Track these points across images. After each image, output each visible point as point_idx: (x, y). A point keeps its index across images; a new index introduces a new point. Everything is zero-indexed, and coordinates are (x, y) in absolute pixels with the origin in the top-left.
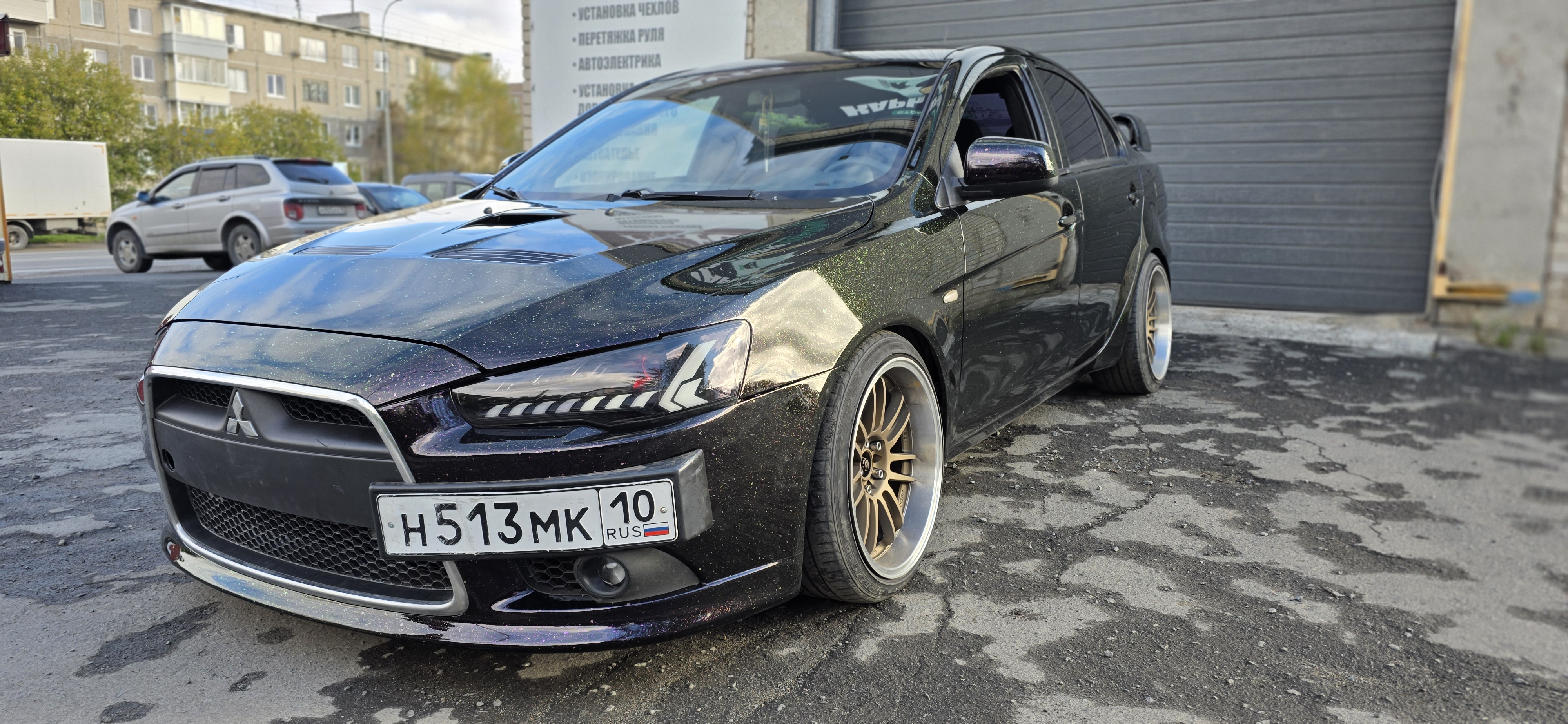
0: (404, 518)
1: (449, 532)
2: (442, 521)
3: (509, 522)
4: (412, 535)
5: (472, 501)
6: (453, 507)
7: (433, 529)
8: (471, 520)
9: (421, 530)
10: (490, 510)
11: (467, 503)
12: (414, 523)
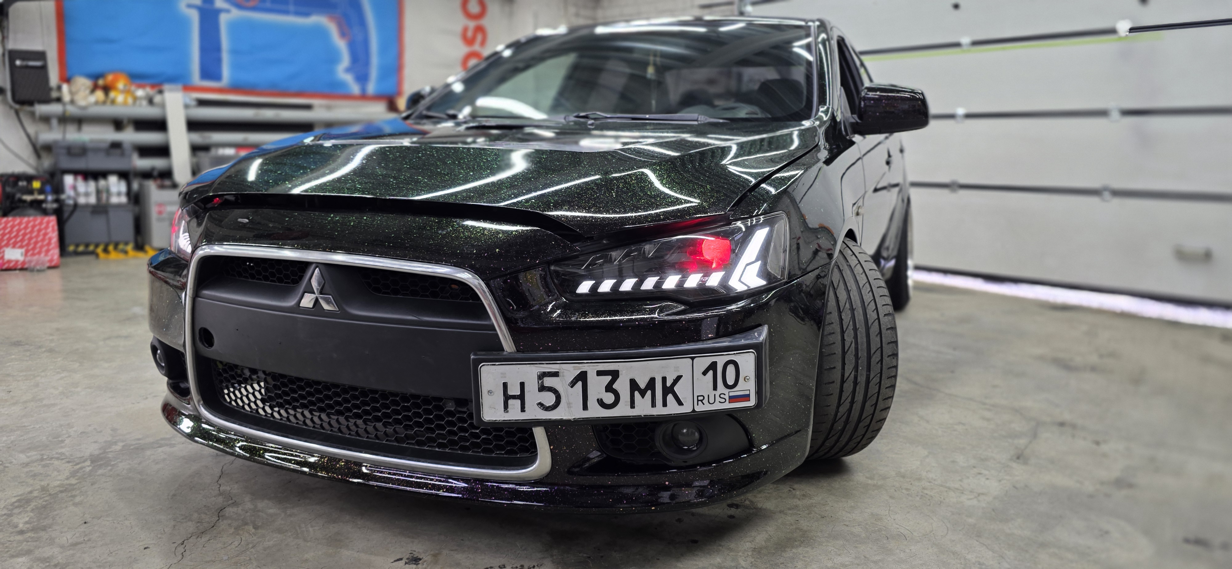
0: (505, 385)
1: (549, 399)
2: (542, 388)
4: (511, 402)
5: (575, 369)
6: (556, 374)
7: (533, 396)
9: (521, 397)
10: (592, 377)
11: (570, 370)
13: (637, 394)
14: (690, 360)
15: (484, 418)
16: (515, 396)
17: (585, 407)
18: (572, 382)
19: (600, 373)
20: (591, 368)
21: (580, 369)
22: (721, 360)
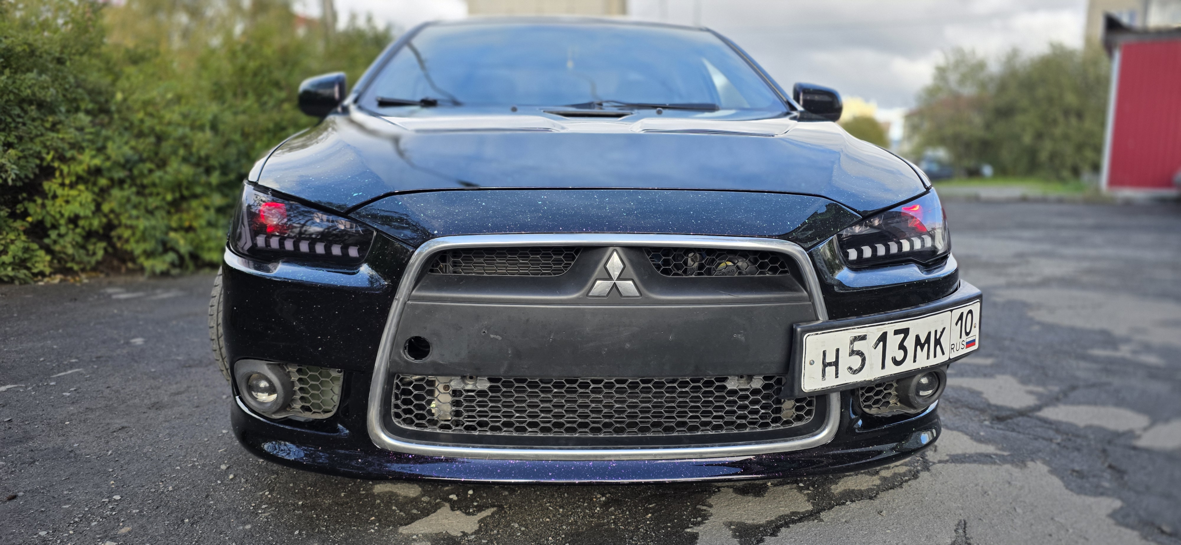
0: (824, 353)
2: (853, 353)
3: (902, 347)
4: (828, 369)
5: (878, 330)
6: (863, 338)
8: (875, 348)
10: (890, 337)
11: (874, 332)
12: (831, 358)
13: (919, 347)
14: (950, 312)
15: (806, 388)
16: (831, 363)
17: (883, 367)
18: (876, 343)
19: (897, 332)
20: (890, 328)
21: (882, 330)
22: (965, 310)
